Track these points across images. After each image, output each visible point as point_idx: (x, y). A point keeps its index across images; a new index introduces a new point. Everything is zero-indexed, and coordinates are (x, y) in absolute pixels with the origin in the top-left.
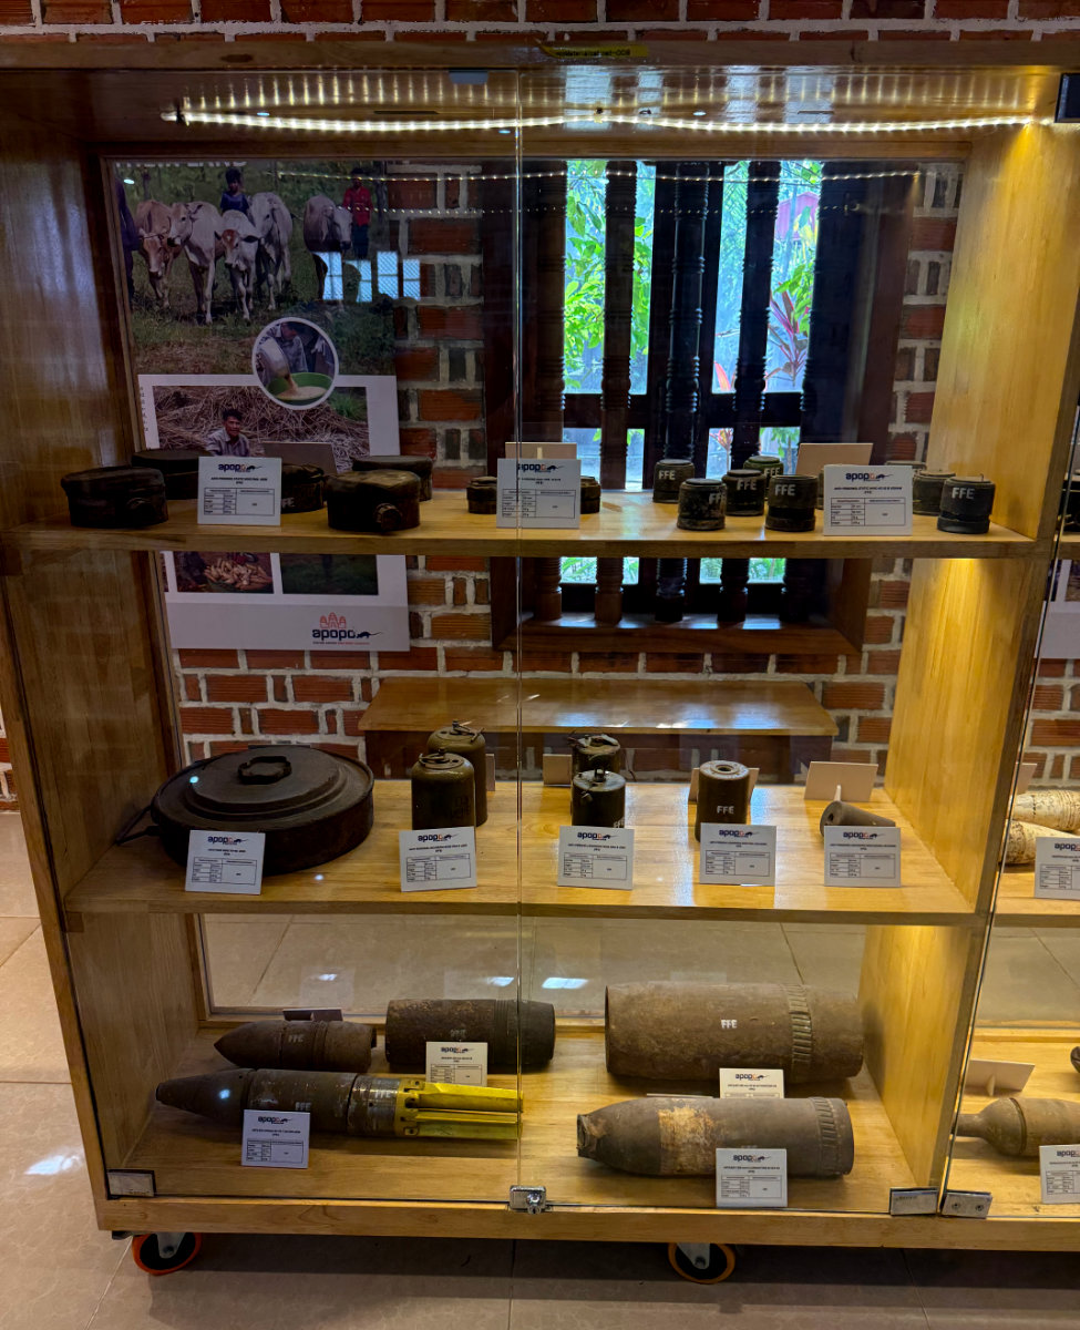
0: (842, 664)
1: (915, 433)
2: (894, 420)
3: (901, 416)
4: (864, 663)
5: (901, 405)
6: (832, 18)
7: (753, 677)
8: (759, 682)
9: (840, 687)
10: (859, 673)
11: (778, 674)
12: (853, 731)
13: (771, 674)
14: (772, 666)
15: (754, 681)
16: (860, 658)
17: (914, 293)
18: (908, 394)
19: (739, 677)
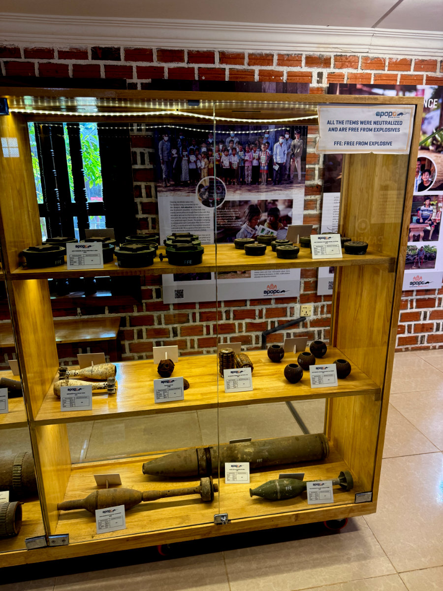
0: (135, 309)
1: (147, 218)
2: (138, 213)
3: (140, 212)
4: (144, 308)
5: (139, 207)
6: (85, 59)
7: (100, 316)
8: (103, 318)
9: (136, 317)
10: (143, 312)
11: (110, 314)
12: (144, 334)
13: (107, 314)
14: (107, 311)
15: (100, 318)
16: (142, 306)
17: (136, 164)
18: (141, 203)
19: (94, 316)
